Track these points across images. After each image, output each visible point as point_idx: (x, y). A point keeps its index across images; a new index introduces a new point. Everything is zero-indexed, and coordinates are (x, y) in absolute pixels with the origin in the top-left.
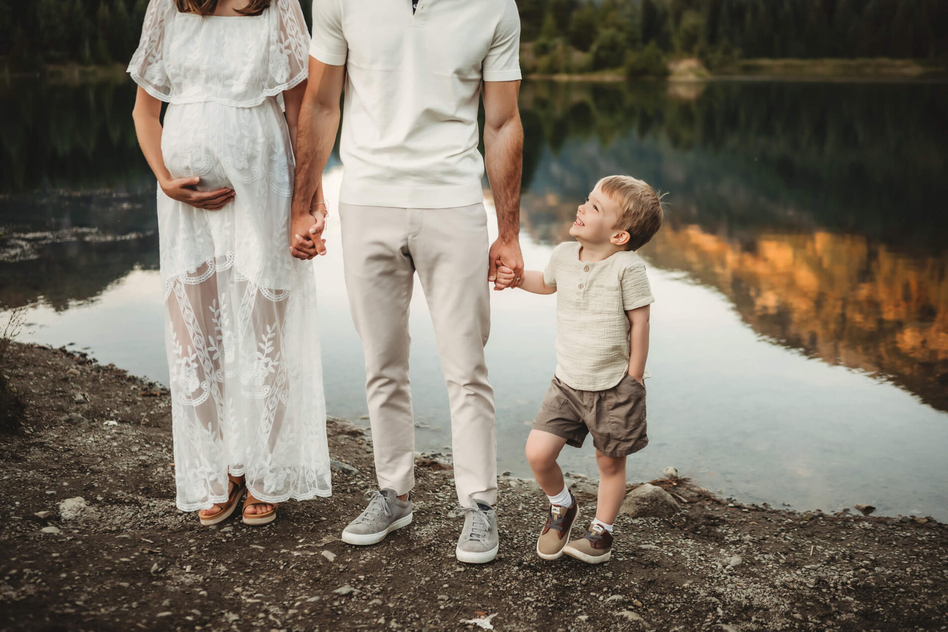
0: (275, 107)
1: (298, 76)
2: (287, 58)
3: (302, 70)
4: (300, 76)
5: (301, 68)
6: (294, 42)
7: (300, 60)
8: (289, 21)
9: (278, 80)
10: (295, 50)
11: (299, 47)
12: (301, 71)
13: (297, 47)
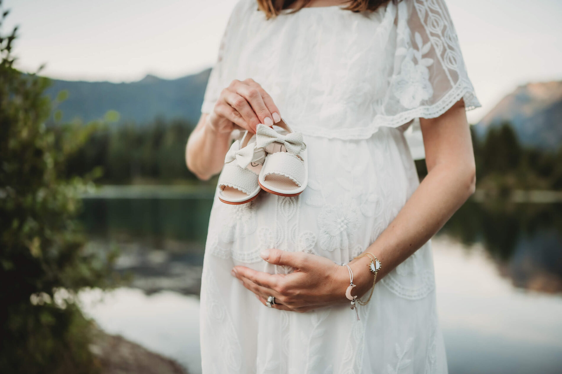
0: (402, 144)
1: (447, 95)
2: (426, 71)
3: (454, 87)
4: (450, 96)
5: (452, 83)
6: (440, 43)
7: (451, 71)
8: (430, 14)
9: (405, 102)
10: (442, 55)
11: (448, 51)
12: (451, 87)
13: (444, 50)
